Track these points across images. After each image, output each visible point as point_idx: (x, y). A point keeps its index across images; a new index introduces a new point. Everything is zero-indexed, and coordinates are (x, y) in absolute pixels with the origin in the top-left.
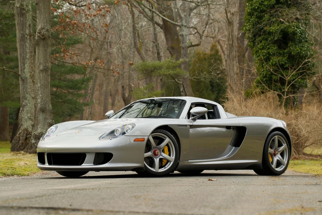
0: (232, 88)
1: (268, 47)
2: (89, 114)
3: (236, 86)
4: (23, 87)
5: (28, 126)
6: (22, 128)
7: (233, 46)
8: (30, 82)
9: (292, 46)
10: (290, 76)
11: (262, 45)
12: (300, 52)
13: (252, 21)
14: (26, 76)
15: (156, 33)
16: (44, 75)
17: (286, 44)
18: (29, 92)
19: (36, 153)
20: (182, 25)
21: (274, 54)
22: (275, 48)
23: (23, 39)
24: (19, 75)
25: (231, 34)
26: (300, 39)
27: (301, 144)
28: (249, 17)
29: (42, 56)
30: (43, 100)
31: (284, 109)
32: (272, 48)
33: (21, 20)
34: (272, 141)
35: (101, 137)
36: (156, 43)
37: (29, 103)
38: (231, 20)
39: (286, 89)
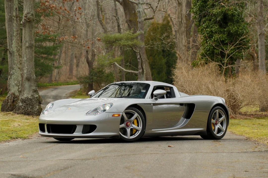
0: (180, 57)
1: (211, 26)
2: (57, 74)
3: (184, 56)
4: (11, 59)
5: (15, 91)
6: (10, 93)
7: (182, 23)
8: (16, 55)
9: (231, 25)
10: (229, 50)
11: (206, 25)
12: (238, 30)
13: (198, 5)
14: (14, 50)
15: (116, 8)
16: (29, 51)
17: (226, 23)
18: (15, 63)
19: (23, 113)
20: (139, 3)
21: (216, 32)
22: (217, 27)
23: (11, 20)
24: (7, 50)
25: (181, 13)
26: (238, 19)
27: (238, 105)
28: (196, 2)
29: (27, 35)
30: (28, 71)
31: (223, 77)
32: (214, 27)
33: (9, 4)
34: (214, 113)
35: (88, 113)
36: (116, 17)
37: (16, 72)
38: (180, 1)
39: (226, 61)
